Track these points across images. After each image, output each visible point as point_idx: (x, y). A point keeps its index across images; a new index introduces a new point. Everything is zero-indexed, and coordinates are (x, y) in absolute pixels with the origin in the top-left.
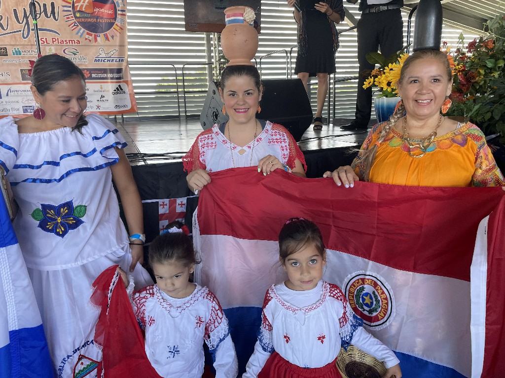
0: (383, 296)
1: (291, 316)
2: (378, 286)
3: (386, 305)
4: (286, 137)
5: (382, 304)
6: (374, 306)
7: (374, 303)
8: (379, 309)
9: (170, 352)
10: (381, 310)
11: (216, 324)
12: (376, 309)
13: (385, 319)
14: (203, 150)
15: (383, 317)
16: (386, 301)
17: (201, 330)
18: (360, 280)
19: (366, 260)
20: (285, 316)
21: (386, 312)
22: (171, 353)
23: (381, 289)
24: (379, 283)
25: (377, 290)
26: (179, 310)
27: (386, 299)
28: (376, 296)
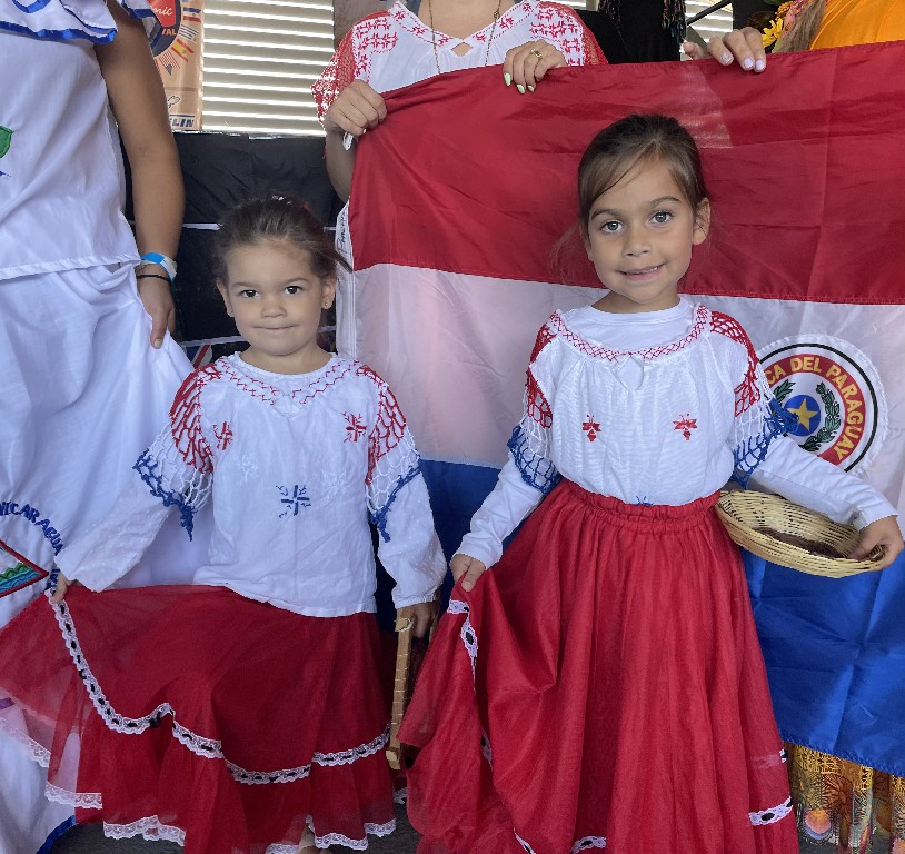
0: (850, 391)
1: (604, 371)
2: (834, 367)
3: (859, 414)
4: (575, 23)
5: (847, 413)
6: (822, 424)
7: (824, 415)
8: (839, 431)
9: (284, 501)
10: (843, 433)
11: (392, 440)
12: (829, 433)
13: (858, 452)
14: (363, 52)
15: (851, 451)
16: (858, 404)
17: (359, 449)
18: (777, 368)
19: (795, 303)
20: (588, 372)
21: (860, 434)
22: (287, 504)
23: (843, 372)
24: (836, 358)
25: (831, 379)
26: (300, 397)
27: (859, 397)
28: (828, 397)
